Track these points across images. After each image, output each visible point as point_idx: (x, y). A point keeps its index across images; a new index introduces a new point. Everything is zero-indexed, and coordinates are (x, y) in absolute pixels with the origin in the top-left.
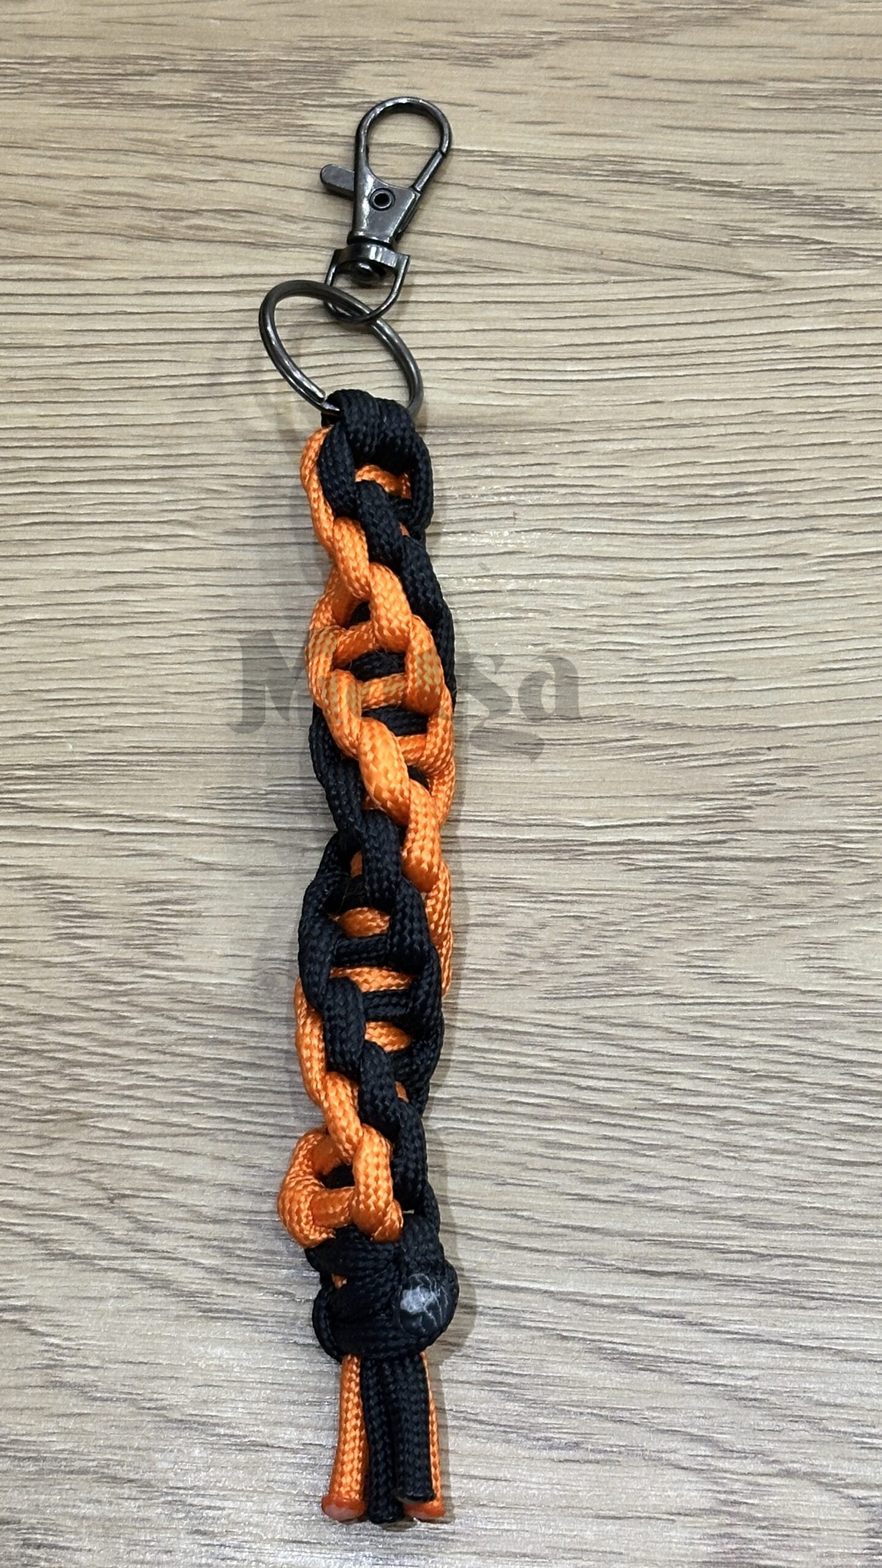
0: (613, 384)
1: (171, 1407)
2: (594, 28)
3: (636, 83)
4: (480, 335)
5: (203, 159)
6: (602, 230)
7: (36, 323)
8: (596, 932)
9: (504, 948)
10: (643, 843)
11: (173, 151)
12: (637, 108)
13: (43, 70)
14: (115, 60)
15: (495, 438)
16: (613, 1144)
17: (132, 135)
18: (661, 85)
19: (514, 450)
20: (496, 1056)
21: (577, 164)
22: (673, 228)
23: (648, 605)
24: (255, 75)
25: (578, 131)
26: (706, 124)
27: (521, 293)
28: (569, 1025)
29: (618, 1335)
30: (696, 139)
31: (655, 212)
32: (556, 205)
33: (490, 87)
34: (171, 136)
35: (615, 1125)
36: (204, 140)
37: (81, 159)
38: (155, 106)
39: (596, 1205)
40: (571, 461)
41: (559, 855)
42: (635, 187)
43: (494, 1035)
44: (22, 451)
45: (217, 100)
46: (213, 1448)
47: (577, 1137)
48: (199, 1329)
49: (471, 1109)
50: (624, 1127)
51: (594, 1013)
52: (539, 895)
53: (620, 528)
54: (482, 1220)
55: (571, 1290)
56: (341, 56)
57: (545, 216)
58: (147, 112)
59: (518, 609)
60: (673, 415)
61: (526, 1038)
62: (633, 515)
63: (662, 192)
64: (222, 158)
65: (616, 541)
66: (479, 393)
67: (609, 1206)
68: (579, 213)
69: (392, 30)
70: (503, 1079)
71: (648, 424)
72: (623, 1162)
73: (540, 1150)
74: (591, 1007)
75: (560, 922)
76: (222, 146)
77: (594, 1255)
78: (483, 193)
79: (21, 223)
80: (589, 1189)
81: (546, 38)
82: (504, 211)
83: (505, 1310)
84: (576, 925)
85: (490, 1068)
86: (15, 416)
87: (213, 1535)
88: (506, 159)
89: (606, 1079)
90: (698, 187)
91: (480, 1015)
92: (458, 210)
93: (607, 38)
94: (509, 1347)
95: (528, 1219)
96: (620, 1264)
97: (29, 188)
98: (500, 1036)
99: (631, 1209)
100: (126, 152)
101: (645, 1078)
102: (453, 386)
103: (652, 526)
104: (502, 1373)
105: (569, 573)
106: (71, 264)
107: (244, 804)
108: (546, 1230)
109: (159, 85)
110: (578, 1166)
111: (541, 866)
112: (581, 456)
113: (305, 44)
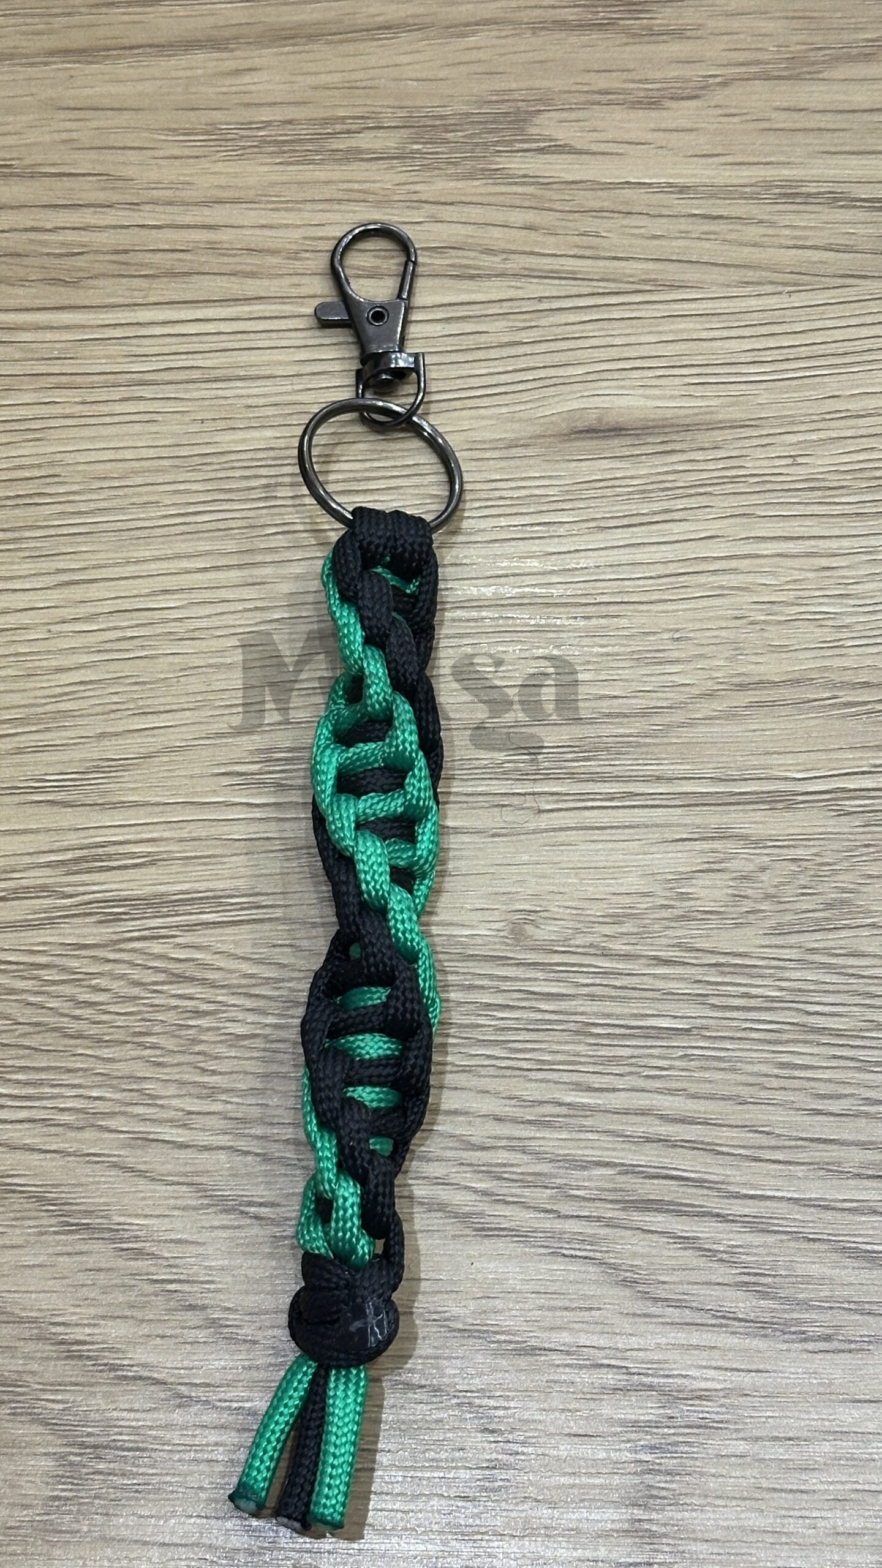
0: (795, 382)
1: (456, 1318)
2: (754, 69)
3: (796, 115)
4: (670, 346)
5: (408, 204)
6: (774, 247)
7: (267, 356)
8: (812, 873)
9: (730, 891)
10: (851, 790)
11: (380, 198)
12: (800, 138)
13: (261, 134)
14: (326, 121)
15: (689, 436)
16: (842, 1063)
17: (345, 186)
18: (818, 116)
19: (707, 445)
20: (729, 988)
21: (748, 189)
22: (839, 242)
23: (839, 577)
24: (451, 128)
25: (746, 160)
26: (862, 148)
27: (705, 306)
28: (793, 957)
29: (860, 1235)
30: (854, 162)
31: (821, 228)
32: (731, 227)
33: (663, 126)
34: (378, 185)
35: (842, 1045)
36: (407, 187)
37: (299, 210)
38: (362, 160)
39: (832, 1118)
40: (760, 453)
41: (773, 805)
42: (802, 207)
43: (727, 970)
44: (262, 469)
45: (418, 151)
46: (495, 1354)
47: (809, 1057)
48: (477, 1247)
49: (710, 1037)
50: (852, 1046)
51: (816, 945)
52: (756, 842)
53: (809, 510)
54: (727, 1137)
55: (813, 1196)
56: (528, 106)
57: (721, 237)
58: (355, 166)
59: (721, 587)
60: (849, 407)
61: (755, 970)
62: (820, 498)
63: (826, 211)
64: (426, 202)
65: (808, 522)
66: (672, 397)
67: (843, 1119)
68: (753, 232)
69: (572, 81)
70: (737, 1008)
71: (827, 417)
72: (852, 1078)
73: (776, 1071)
74: (811, 940)
75: (778, 865)
76: (426, 191)
77: (833, 1164)
78: (664, 220)
79: (248, 269)
80: (823, 1104)
81: (711, 81)
82: (685, 235)
83: (755, 1217)
84: (794, 867)
85: (724, 999)
86: (253, 439)
87: (500, 1432)
88: (683, 189)
89: (832, 1004)
90: (858, 204)
91: (712, 952)
92: (642, 236)
93: (767, 78)
94: (760, 1250)
95: (768, 1133)
96: (855, 1171)
97: (253, 238)
98: (731, 970)
99: (864, 1120)
100: (339, 201)
101: (867, 1002)
102: (648, 392)
103: (838, 507)
104: (756, 1274)
105: (765, 553)
106: (296, 303)
107: (483, 773)
108: (787, 1143)
109: (365, 141)
110: (812, 1084)
111: (758, 816)
112: (768, 448)
113: (494, 98)
